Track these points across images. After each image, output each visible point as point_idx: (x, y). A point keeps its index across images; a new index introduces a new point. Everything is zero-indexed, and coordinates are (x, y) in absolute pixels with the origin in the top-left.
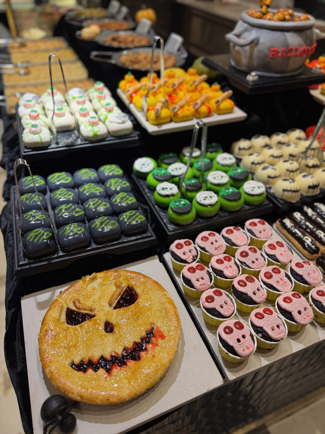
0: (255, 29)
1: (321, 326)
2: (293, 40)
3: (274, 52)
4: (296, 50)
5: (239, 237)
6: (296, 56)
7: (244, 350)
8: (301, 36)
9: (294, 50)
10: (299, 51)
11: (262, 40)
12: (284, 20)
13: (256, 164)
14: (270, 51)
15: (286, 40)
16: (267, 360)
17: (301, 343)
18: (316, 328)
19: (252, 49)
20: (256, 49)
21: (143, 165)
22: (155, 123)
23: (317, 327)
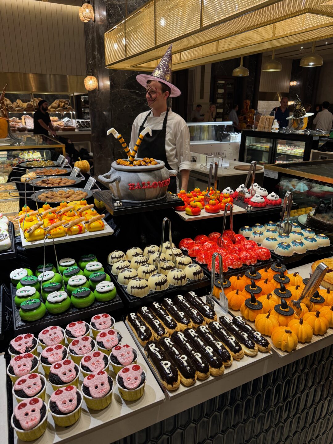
0: (118, 171)
1: (127, 404)
2: (144, 178)
3: (132, 186)
4: (149, 184)
5: (78, 329)
6: (149, 188)
7: (27, 422)
8: (151, 175)
9: (146, 184)
10: (151, 184)
11: (122, 179)
12: (141, 165)
13: (120, 269)
14: (129, 185)
15: (139, 177)
16: (60, 437)
17: (100, 420)
18: (121, 406)
19: (117, 184)
20: (120, 184)
21: (18, 274)
22: (30, 240)
23: (123, 405)
